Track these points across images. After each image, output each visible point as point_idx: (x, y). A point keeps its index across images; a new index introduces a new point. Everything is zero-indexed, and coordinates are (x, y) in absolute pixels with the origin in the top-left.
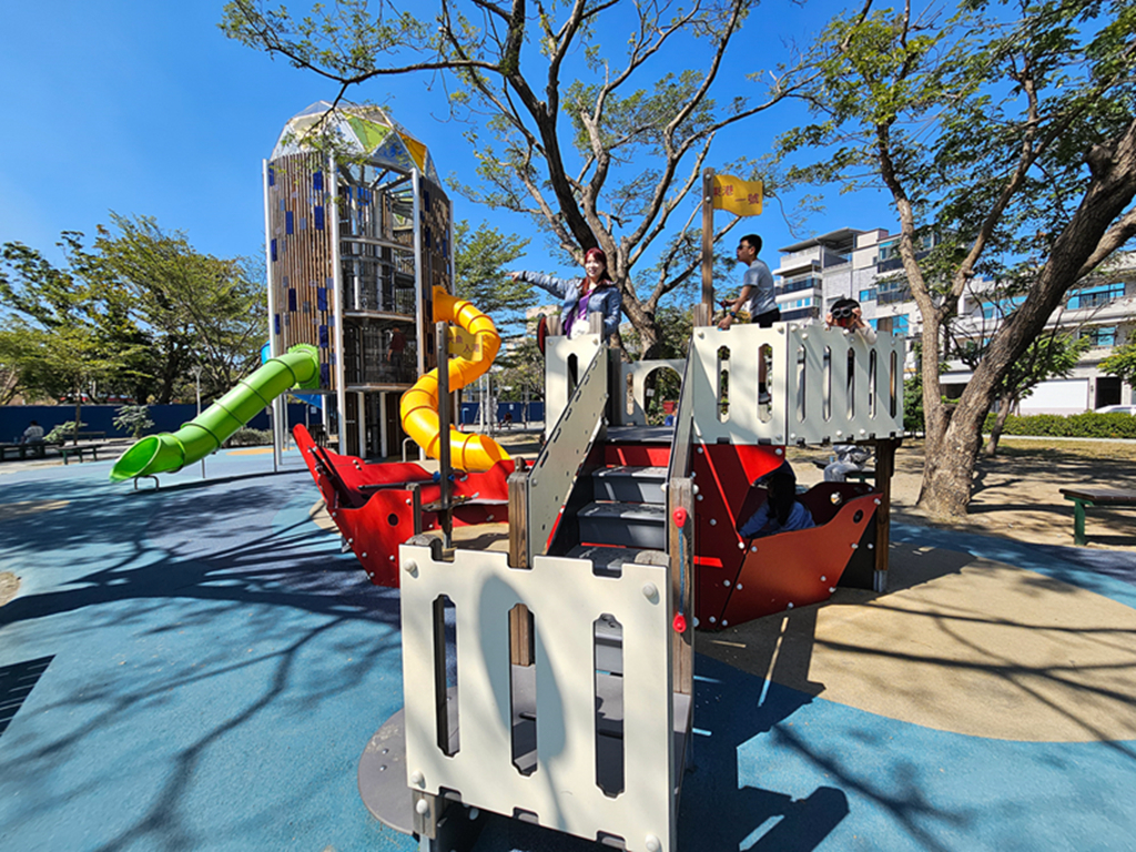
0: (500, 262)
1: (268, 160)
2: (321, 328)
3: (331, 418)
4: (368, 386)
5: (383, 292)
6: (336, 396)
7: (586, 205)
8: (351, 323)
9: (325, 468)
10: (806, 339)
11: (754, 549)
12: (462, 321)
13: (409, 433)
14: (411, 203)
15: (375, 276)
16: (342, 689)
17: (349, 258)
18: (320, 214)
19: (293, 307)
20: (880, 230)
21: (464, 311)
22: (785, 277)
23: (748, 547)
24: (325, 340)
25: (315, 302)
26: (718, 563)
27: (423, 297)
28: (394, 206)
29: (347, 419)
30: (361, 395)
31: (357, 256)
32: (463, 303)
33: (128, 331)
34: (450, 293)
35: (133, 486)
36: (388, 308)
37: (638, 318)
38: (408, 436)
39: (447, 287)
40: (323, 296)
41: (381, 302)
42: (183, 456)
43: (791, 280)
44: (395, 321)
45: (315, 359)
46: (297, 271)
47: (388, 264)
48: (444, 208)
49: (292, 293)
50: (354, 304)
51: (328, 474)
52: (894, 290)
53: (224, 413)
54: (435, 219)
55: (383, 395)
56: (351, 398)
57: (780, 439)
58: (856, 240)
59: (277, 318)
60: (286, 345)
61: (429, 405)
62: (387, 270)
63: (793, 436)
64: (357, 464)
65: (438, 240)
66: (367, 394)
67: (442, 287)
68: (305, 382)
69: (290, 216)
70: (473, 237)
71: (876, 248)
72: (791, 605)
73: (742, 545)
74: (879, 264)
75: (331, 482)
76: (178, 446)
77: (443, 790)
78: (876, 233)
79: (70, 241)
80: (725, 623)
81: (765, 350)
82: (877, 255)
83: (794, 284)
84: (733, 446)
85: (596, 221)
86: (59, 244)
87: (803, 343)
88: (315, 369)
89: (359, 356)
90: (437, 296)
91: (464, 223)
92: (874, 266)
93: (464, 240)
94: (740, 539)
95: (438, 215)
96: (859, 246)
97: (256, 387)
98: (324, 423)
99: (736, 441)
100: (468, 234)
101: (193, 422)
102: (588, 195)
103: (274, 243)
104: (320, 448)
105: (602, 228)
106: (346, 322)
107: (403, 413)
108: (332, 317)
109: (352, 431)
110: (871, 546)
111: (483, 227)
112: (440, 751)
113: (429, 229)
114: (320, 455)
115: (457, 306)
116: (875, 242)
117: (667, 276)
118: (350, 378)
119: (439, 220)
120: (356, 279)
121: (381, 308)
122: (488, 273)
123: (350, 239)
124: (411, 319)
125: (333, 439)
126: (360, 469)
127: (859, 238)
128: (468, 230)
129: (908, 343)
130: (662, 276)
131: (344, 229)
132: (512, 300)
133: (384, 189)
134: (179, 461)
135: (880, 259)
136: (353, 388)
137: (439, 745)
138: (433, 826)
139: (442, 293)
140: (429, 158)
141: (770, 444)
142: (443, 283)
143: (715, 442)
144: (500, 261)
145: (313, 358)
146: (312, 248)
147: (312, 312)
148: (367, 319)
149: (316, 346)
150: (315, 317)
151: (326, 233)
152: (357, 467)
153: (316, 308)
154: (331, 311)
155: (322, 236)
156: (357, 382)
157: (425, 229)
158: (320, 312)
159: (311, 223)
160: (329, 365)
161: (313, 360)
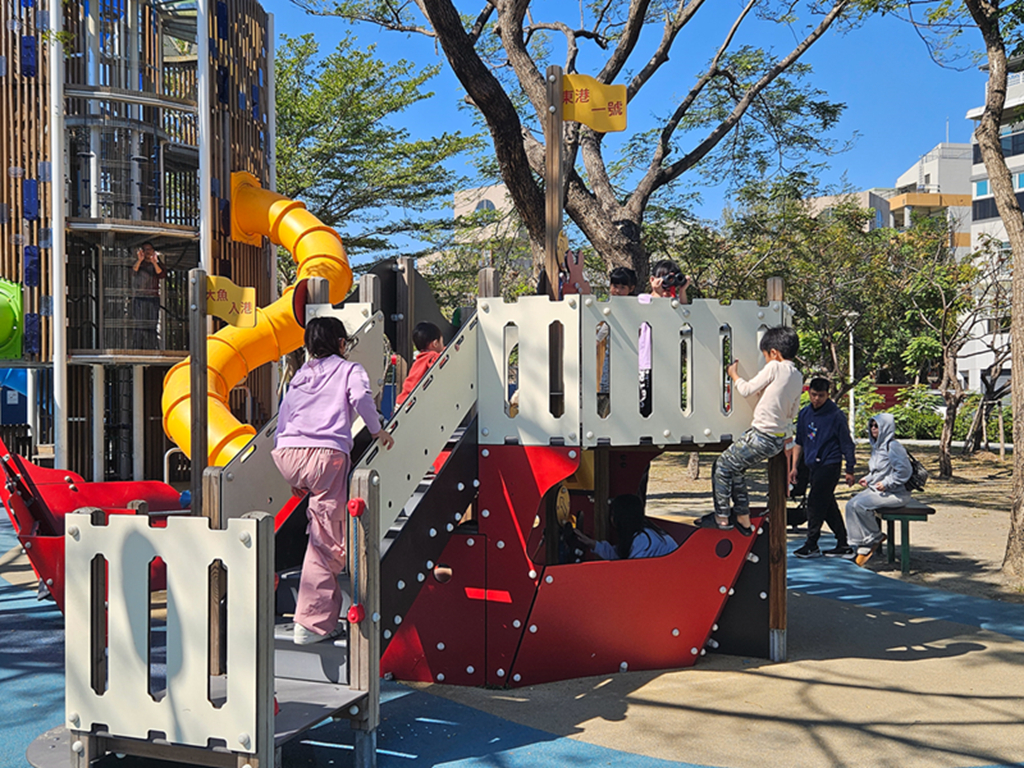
0: (379, 111)
2: (29, 251)
3: (42, 411)
4: (109, 355)
5: (141, 186)
6: (50, 372)
7: (505, 30)
8: (81, 240)
9: (20, 486)
10: (608, 314)
11: (549, 579)
13: (175, 441)
15: (129, 157)
16: (25, 722)
17: (81, 121)
18: (30, 49)
21: (287, 218)
23: (541, 577)
24: (33, 275)
25: (17, 204)
26: (504, 597)
27: (214, 193)
28: (165, 24)
29: (70, 415)
30: (97, 371)
31: (96, 117)
32: (289, 203)
34: (265, 185)
36: (150, 212)
37: (601, 234)
39: (260, 175)
40: (33, 191)
41: (137, 203)
44: (161, 237)
45: (15, 305)
47: (151, 131)
48: (256, 31)
50: (88, 207)
51: (25, 496)
54: (238, 52)
55: (138, 372)
56: (78, 377)
57: (573, 438)
62: (150, 143)
63: (589, 434)
64: (71, 482)
65: (243, 89)
66: (111, 372)
67: (249, 174)
72: (624, 665)
73: (532, 574)
75: (30, 508)
77: (94, 726)
80: (517, 677)
81: (556, 330)
84: (523, 446)
85: (523, 58)
87: (606, 319)
88: (15, 323)
89: (97, 299)
90: (240, 191)
91: (307, 38)
94: (531, 566)
95: (243, 43)
98: (30, 422)
99: (526, 441)
100: (316, 59)
102: (508, 13)
104: (15, 459)
105: (534, 71)
106: (73, 241)
107: (166, 404)
108: (47, 233)
109: (79, 438)
110: (763, 596)
111: (344, 45)
112: (93, 691)
113: (226, 70)
114: (14, 468)
115: (276, 209)
117: (666, 152)
118: (77, 339)
119: (246, 53)
121: (137, 214)
122: (356, 134)
124: (190, 235)
125: (45, 451)
126: (74, 489)
130: (658, 152)
131: (74, 71)
132: (399, 187)
136: (81, 358)
137: (92, 687)
138: (86, 764)
139: (250, 185)
141: (563, 444)
142: (250, 166)
143: (503, 443)
144: (380, 108)
145: (12, 305)
146: (15, 110)
147: (13, 222)
148: (110, 235)
149: (17, 282)
150: (17, 232)
151: (40, 82)
152: (71, 486)
153: (20, 216)
154: (46, 220)
155: (33, 87)
156: (91, 347)
157: (218, 72)
158: (27, 223)
159: (14, 64)
160: (40, 317)
161: (11, 308)
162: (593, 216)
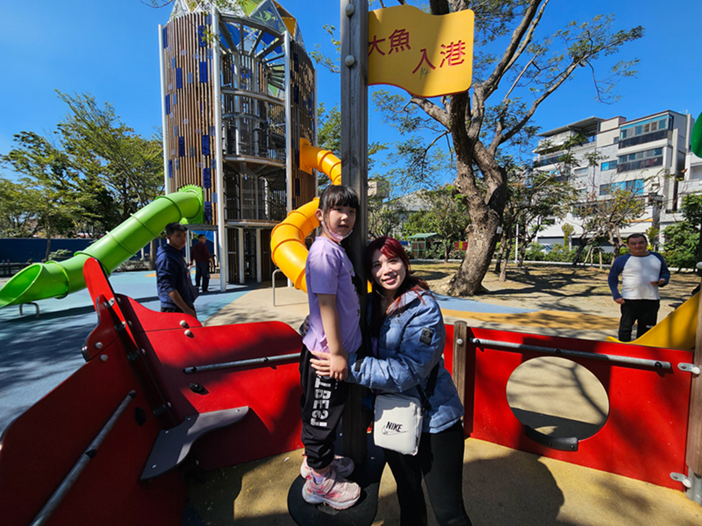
1: (162, 25)
2: (205, 170)
4: (245, 222)
5: (259, 141)
12: (324, 167)
13: (278, 265)
14: (283, 72)
18: (204, 68)
19: (182, 153)
20: (620, 117)
21: (326, 159)
22: (541, 155)
24: (208, 183)
25: (199, 148)
27: (292, 147)
28: (269, 75)
29: (229, 251)
30: (241, 230)
32: (326, 152)
33: (97, 189)
34: (313, 144)
35: (18, 312)
36: (263, 153)
38: (278, 268)
39: (311, 140)
40: (207, 141)
41: (257, 151)
42: (67, 283)
43: (545, 157)
44: (268, 166)
45: (200, 198)
46: (186, 121)
48: (310, 74)
49: (181, 141)
50: (235, 149)
52: (631, 161)
53: (113, 244)
54: (303, 80)
55: (258, 231)
56: (233, 233)
58: (600, 125)
59: (170, 163)
60: (177, 187)
61: (297, 238)
64: (186, 326)
65: (305, 99)
66: (246, 230)
67: (307, 139)
68: (192, 218)
69: (179, 73)
70: (327, 117)
71: (619, 130)
74: (620, 142)
76: (63, 273)
78: (617, 119)
79: (63, 131)
82: (618, 135)
83: (547, 160)
86: (55, 133)
88: (200, 207)
90: (303, 147)
92: (614, 144)
93: (321, 119)
95: (305, 77)
96: (602, 130)
97: (143, 221)
101: (84, 251)
103: (167, 99)
106: (226, 166)
107: (272, 247)
108: (214, 162)
109: (234, 261)
113: (298, 88)
115: (320, 155)
116: (617, 126)
118: (231, 213)
119: (306, 81)
120: (237, 132)
121: (257, 154)
123: (232, 92)
124: (282, 165)
127: (602, 124)
128: (324, 111)
129: (647, 200)
133: (262, 56)
134: (63, 288)
135: (621, 138)
136: (233, 223)
139: (307, 145)
140: (298, 30)
142: (307, 136)
145: (198, 197)
146: (197, 100)
147: (198, 157)
148: (245, 164)
149: (200, 185)
150: (200, 161)
151: (209, 85)
152: (187, 332)
153: (201, 153)
154: (213, 155)
155: (206, 88)
156: (237, 218)
157: (294, 88)
158: (204, 157)
159: (196, 73)
160: (211, 202)
161: (198, 199)
162: (483, 152)
